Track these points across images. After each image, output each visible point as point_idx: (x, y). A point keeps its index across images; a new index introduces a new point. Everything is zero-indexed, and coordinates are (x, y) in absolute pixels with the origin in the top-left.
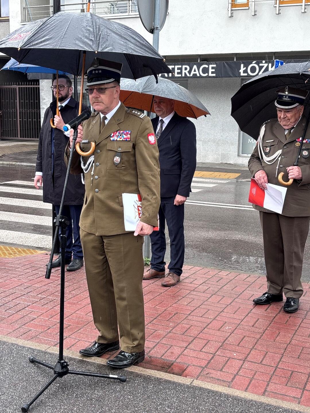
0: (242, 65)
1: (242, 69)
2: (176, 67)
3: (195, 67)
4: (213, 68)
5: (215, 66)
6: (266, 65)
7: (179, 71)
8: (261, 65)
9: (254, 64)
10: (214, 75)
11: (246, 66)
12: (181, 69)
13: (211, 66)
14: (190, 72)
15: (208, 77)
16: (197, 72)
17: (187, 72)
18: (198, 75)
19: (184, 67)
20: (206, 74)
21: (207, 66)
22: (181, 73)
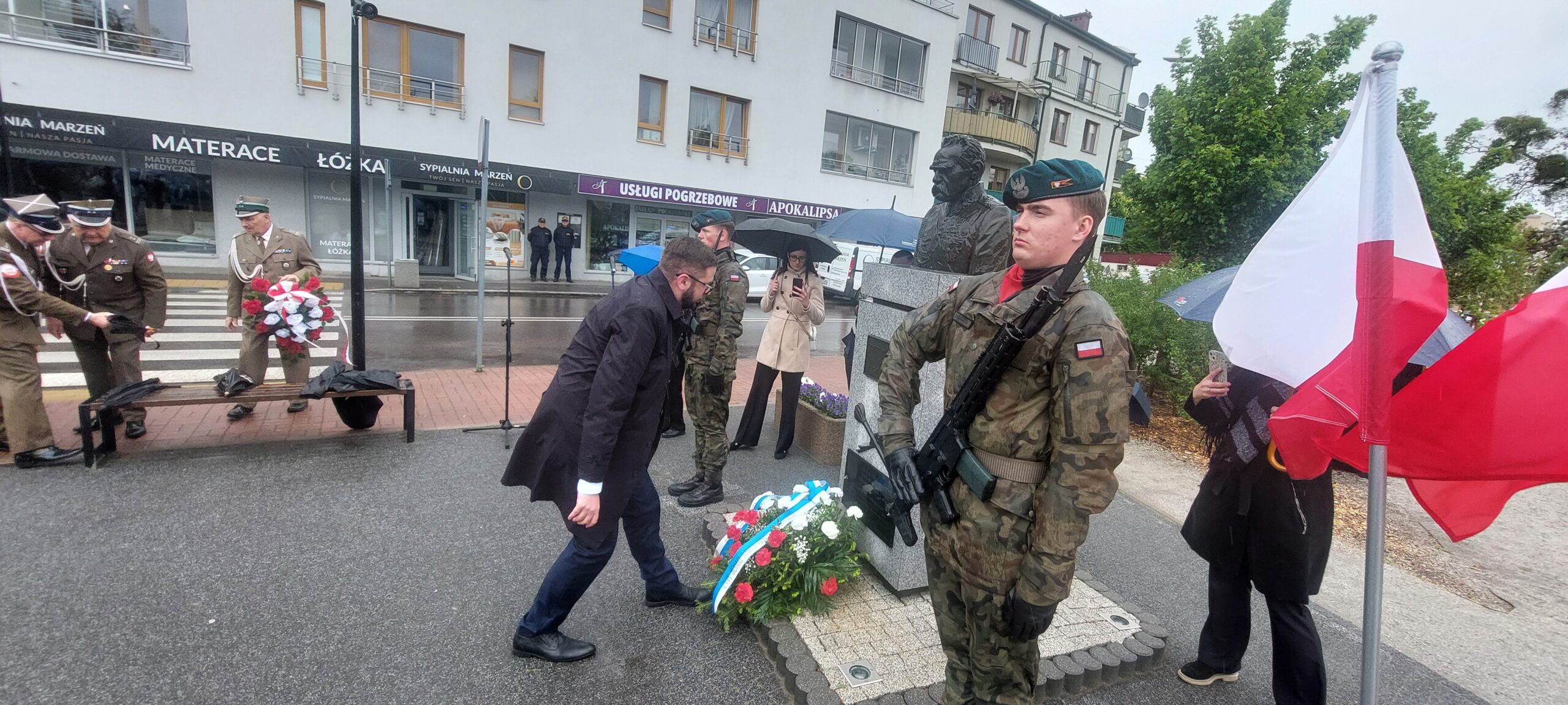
0: (321, 155)
1: (321, 160)
2: (210, 143)
3: (244, 147)
4: (274, 152)
5: (277, 149)
7: (217, 148)
8: (347, 158)
9: (337, 155)
10: (279, 161)
11: (327, 156)
12: (220, 146)
13: (271, 149)
14: (236, 152)
15: (267, 161)
16: (248, 154)
17: (230, 151)
18: (251, 158)
19: (224, 144)
20: (265, 159)
21: (265, 149)
22: (220, 151)
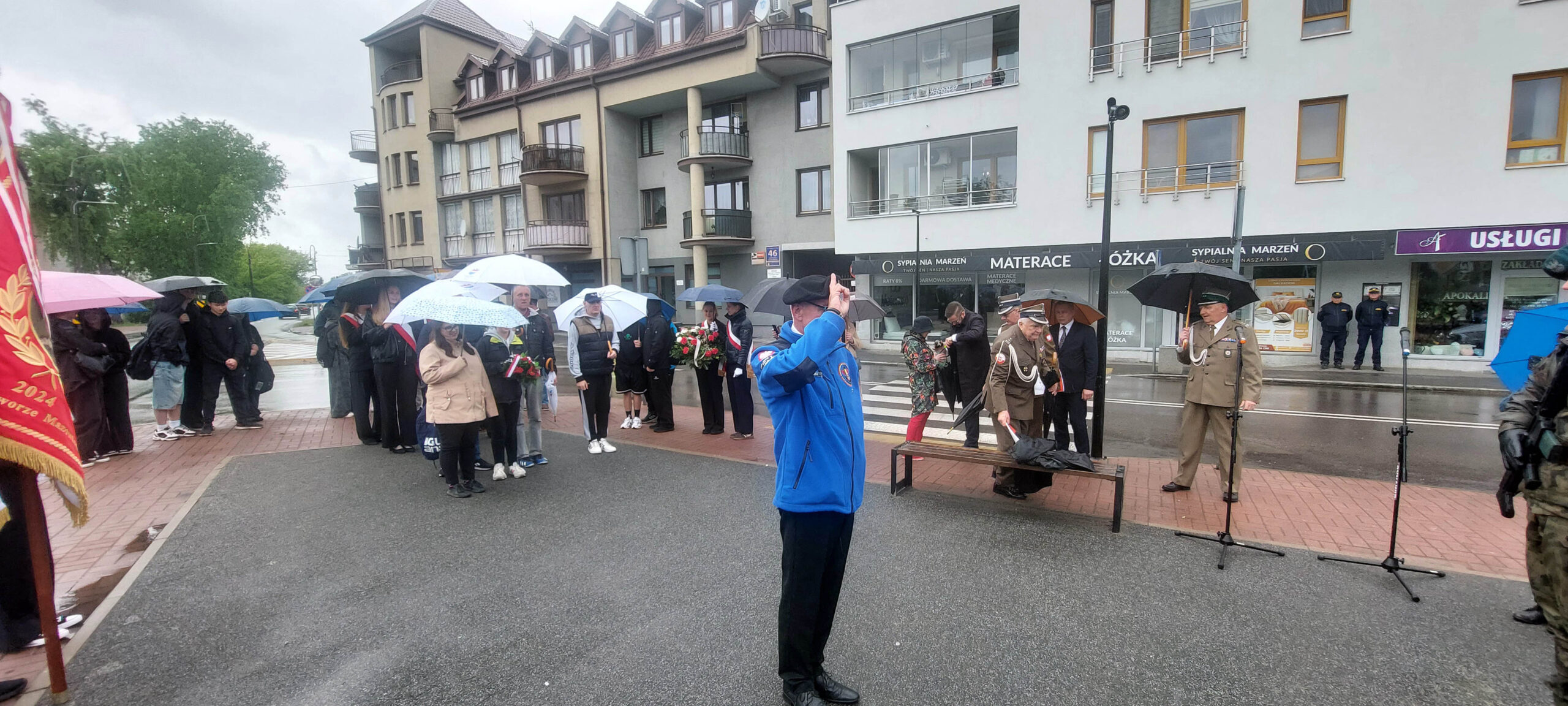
2: (1024, 258)
3: (1046, 258)
4: (1067, 259)
5: (1069, 256)
6: (1131, 254)
7: (1028, 262)
8: (1124, 254)
9: (1116, 254)
10: (1069, 265)
12: (1030, 260)
13: (1065, 257)
14: (1040, 263)
15: (1062, 267)
16: (1049, 263)
17: (1036, 263)
18: (1050, 266)
19: (1033, 258)
20: (1060, 265)
21: (1060, 257)
22: (1030, 264)
